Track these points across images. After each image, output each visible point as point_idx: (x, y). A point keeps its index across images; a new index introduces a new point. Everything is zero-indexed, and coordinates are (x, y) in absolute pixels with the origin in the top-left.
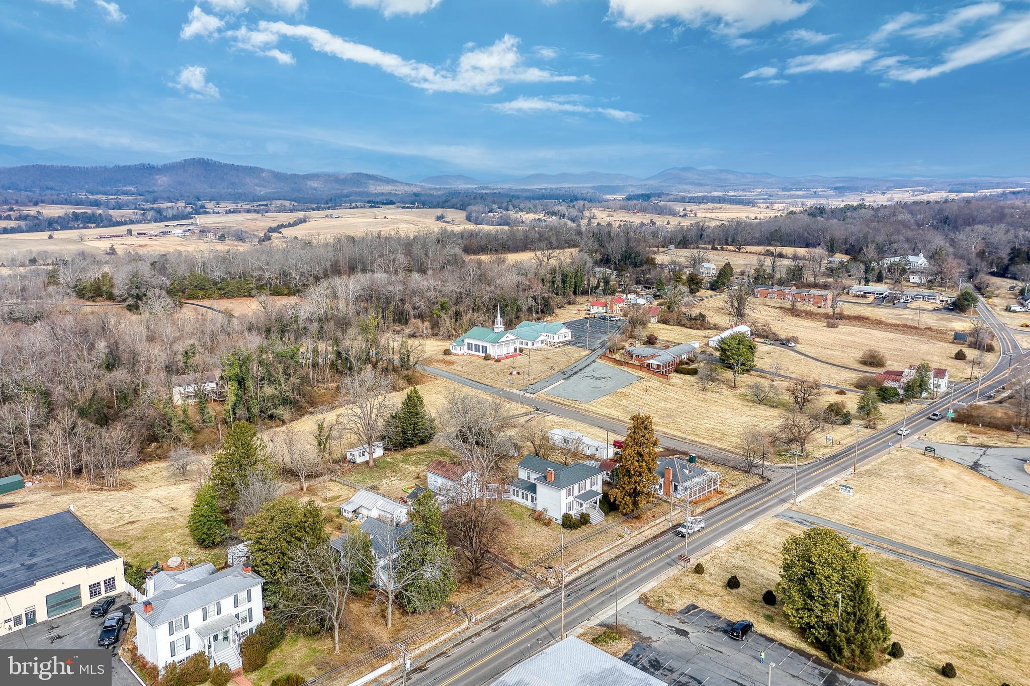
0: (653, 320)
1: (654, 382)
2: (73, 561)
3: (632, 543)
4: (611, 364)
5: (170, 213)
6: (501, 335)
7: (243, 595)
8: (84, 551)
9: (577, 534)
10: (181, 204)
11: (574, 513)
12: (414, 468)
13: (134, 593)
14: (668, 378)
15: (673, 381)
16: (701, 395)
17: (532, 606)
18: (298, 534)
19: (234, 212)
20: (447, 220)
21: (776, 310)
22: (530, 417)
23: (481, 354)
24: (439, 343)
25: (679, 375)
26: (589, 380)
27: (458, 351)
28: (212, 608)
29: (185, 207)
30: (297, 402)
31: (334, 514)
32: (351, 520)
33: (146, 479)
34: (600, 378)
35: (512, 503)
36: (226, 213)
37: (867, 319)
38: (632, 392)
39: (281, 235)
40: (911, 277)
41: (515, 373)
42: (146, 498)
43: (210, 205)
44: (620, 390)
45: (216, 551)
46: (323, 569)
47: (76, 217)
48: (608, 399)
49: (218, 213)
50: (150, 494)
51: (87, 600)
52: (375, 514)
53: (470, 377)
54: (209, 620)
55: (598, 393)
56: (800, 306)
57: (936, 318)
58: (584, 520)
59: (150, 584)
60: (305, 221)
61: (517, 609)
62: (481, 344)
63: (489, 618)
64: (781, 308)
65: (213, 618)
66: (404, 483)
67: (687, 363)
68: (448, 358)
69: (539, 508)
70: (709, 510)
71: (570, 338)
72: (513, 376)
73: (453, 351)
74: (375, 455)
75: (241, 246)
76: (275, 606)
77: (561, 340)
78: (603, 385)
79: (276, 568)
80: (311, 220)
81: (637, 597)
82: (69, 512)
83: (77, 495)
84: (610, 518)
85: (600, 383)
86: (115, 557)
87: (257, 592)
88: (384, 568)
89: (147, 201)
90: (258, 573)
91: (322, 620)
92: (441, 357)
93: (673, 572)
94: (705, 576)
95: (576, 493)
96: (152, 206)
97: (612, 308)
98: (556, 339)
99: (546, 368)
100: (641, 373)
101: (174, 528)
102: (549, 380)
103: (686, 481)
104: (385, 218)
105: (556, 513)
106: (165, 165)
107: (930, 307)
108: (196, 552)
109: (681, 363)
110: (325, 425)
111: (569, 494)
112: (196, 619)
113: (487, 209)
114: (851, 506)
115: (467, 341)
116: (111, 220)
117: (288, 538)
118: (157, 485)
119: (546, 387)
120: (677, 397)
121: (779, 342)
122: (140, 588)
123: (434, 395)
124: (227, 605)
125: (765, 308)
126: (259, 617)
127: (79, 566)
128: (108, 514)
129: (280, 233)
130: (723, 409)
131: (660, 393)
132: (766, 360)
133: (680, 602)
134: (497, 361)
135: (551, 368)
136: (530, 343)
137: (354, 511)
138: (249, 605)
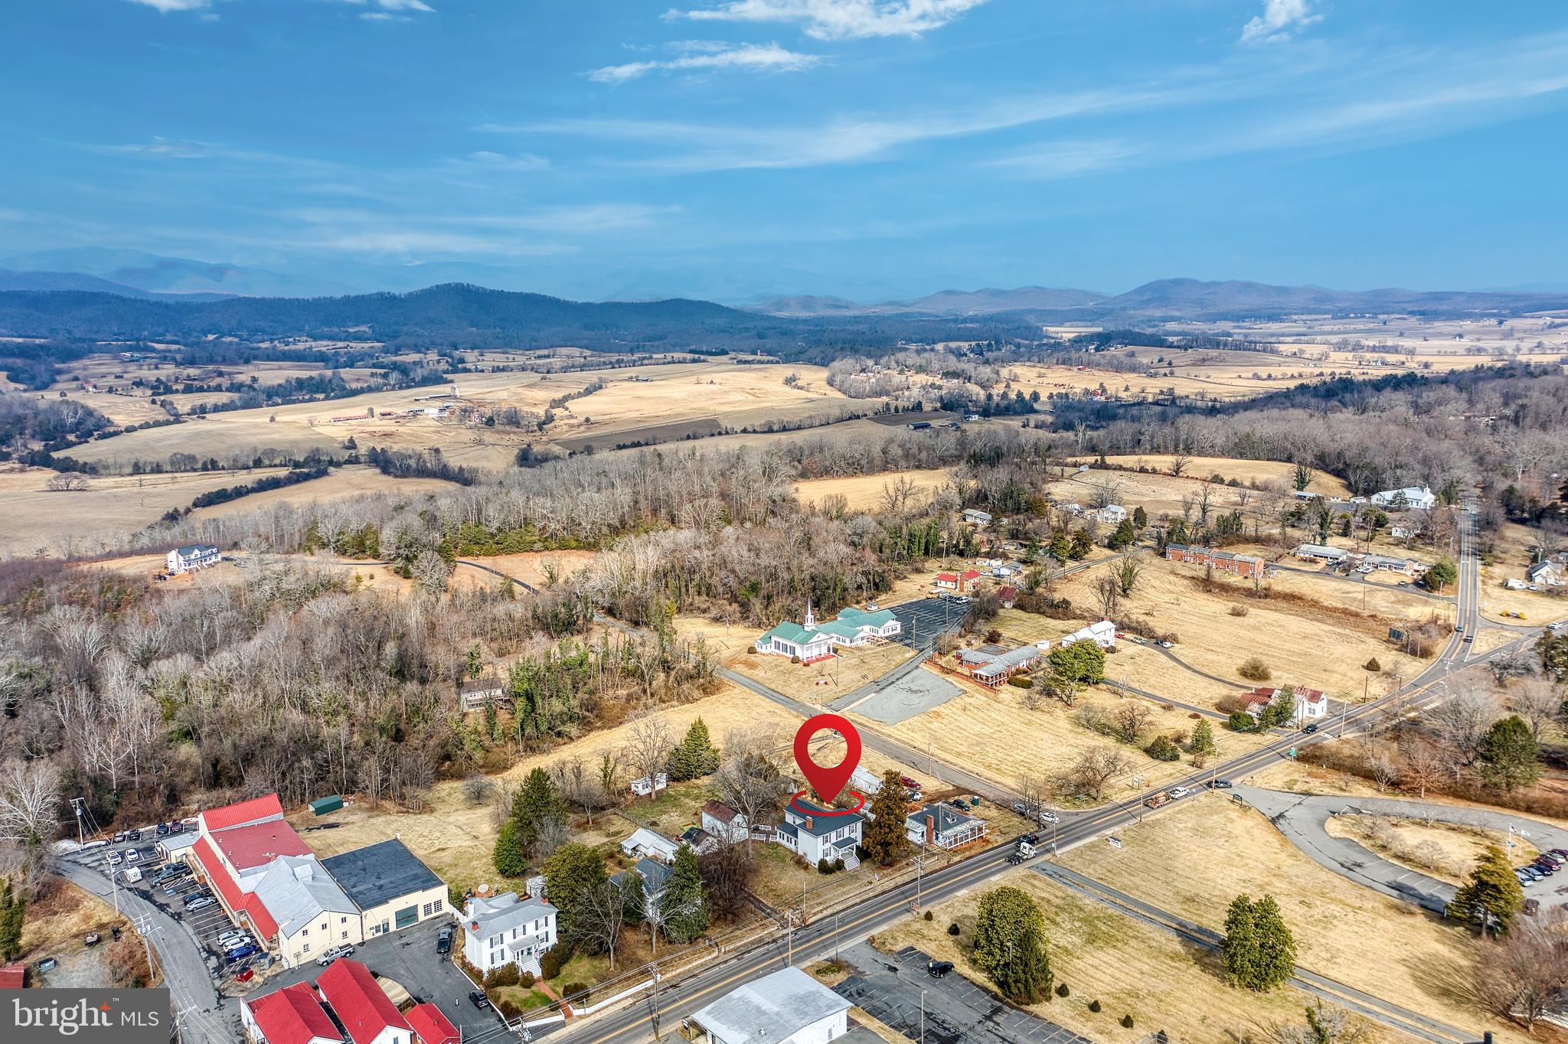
0: (1007, 605)
1: (979, 697)
2: (410, 885)
3: (879, 890)
4: (936, 671)
5: (419, 373)
6: (814, 633)
7: (542, 921)
8: (416, 877)
9: (830, 878)
10: (433, 356)
11: (830, 860)
12: (693, 803)
13: (457, 914)
14: (996, 692)
15: (1001, 696)
16: (1027, 715)
17: (774, 941)
18: (584, 876)
19: (503, 370)
20: (800, 383)
21: (1185, 582)
22: (824, 743)
23: (788, 655)
24: (747, 632)
25: (1011, 688)
26: (904, 694)
27: (763, 651)
28: (520, 930)
29: (439, 362)
30: (585, 718)
31: (616, 850)
32: (629, 857)
33: (444, 801)
34: (916, 692)
35: (778, 845)
36: (493, 371)
37: (1300, 598)
38: (947, 711)
39: (567, 413)
40: (1394, 530)
41: (822, 682)
42: (449, 824)
43: (471, 356)
44: (934, 709)
45: (516, 881)
46: (602, 904)
47: (301, 384)
48: (916, 721)
49: (482, 371)
50: (451, 819)
51: (422, 917)
52: (650, 853)
53: (773, 686)
54: (518, 939)
55: (908, 712)
56: (1218, 576)
57: (1393, 599)
58: (839, 865)
59: (470, 908)
60: (601, 387)
61: (760, 943)
62: (789, 644)
63: (735, 949)
64: (1193, 578)
65: (520, 937)
66: (682, 819)
67: (1025, 672)
68: (752, 657)
69: (800, 853)
70: (967, 859)
71: (899, 631)
72: (819, 687)
73: (759, 649)
74: (659, 787)
75: (514, 433)
76: (566, 931)
77: (887, 634)
78: (917, 701)
79: (566, 901)
80: (609, 385)
81: (866, 938)
82: (396, 839)
83: (388, 817)
84: (865, 864)
85: (915, 699)
86: (441, 884)
87: (552, 919)
88: (652, 904)
89: (386, 351)
90: (553, 903)
91: (601, 944)
92: (745, 655)
93: (907, 917)
94: (934, 923)
95: (834, 840)
96: (394, 359)
97: (962, 584)
98: (881, 633)
99: (859, 676)
100: (968, 686)
101: (480, 857)
102: (860, 693)
103: (946, 829)
104: (712, 382)
105: (814, 858)
106: (410, 294)
107: (1395, 580)
108: (500, 882)
109: (1019, 672)
110: (611, 756)
111: (826, 841)
112: (508, 936)
113: (858, 367)
114: (1111, 860)
115: (774, 639)
116: (344, 388)
117: (577, 878)
118: (454, 808)
119: (853, 702)
120: (999, 718)
121: (1154, 641)
122: (461, 909)
123: (729, 710)
124: (530, 927)
125: (1172, 578)
126: (553, 940)
127: (417, 890)
128: (421, 839)
129: (567, 409)
130: (1045, 736)
131: (980, 713)
132: (1126, 667)
133: (901, 944)
134: (805, 665)
135: (864, 677)
136: (848, 641)
137: (634, 849)
138: (546, 929)
